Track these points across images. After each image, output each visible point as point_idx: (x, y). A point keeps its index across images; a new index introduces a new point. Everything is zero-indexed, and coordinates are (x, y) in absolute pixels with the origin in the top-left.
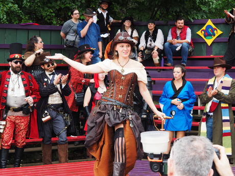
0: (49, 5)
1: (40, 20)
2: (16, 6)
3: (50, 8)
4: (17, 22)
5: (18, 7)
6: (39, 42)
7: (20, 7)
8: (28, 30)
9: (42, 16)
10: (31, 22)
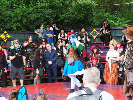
0: (33, 24)
1: (29, 30)
2: (20, 24)
3: (33, 25)
4: (20, 30)
5: (21, 25)
6: (30, 38)
7: (21, 24)
8: (25, 33)
9: (30, 28)
10: (26, 30)
